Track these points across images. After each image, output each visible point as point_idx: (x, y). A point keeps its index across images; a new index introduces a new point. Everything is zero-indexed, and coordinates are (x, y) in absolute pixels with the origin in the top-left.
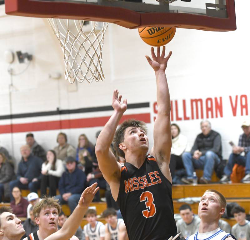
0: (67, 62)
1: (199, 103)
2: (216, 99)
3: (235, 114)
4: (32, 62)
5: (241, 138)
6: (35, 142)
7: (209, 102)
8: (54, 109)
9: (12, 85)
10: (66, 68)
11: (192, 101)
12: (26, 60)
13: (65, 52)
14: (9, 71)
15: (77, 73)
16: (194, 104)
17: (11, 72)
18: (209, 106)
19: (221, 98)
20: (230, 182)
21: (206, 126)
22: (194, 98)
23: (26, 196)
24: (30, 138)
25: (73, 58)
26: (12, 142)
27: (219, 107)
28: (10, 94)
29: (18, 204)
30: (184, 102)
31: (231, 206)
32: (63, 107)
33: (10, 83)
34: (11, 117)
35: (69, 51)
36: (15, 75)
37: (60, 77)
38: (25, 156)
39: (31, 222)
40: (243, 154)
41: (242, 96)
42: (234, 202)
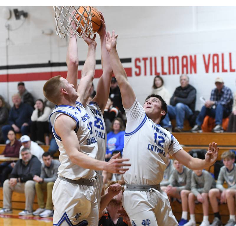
0: (57, 20)
1: (176, 60)
2: (191, 57)
3: (207, 71)
4: (27, 19)
5: (213, 93)
6: (25, 90)
7: (185, 60)
8: (46, 62)
9: (9, 39)
10: (57, 25)
11: (169, 58)
12: (22, 17)
13: (56, 11)
14: (6, 27)
15: (67, 29)
16: (171, 60)
17: (8, 27)
18: (185, 63)
19: (195, 56)
20: (201, 131)
21: (185, 80)
22: (171, 55)
23: (20, 138)
24: (21, 86)
25: (64, 16)
26: (8, 90)
27: (194, 64)
28: (7, 47)
29: (13, 145)
30: (162, 58)
31: (202, 152)
32: (54, 60)
33: (7, 37)
34: (8, 67)
35: (60, 10)
36: (11, 30)
37: (52, 33)
38: (17, 104)
39: (23, 162)
40: (214, 107)
41: (214, 55)
42: (204, 149)
